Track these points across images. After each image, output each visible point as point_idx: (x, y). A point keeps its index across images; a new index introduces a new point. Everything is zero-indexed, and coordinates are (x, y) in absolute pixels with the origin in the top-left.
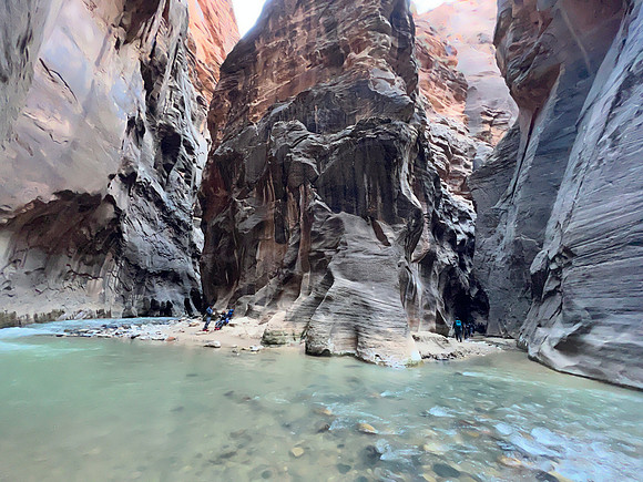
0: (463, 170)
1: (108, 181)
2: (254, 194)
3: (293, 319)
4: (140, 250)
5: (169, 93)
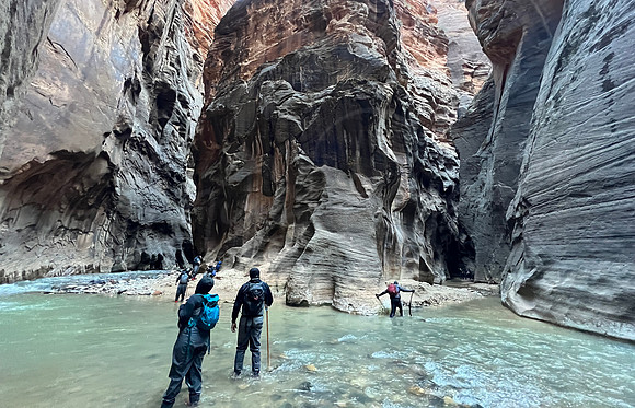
0: (448, 118)
1: (102, 138)
2: (243, 147)
3: (277, 271)
4: (132, 203)
5: (165, 52)
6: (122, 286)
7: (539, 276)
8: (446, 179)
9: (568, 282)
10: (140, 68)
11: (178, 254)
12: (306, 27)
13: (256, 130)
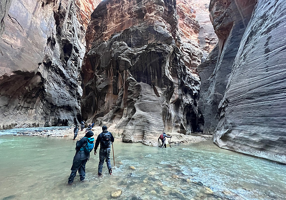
0: (197, 63)
1: (38, 66)
2: (104, 73)
3: (119, 127)
4: (53, 96)
5: (67, 25)
6: (49, 133)
7: (229, 132)
8: (194, 90)
9: (241, 135)
10: (55, 33)
11: (75, 119)
12: (135, 16)
13: (110, 64)
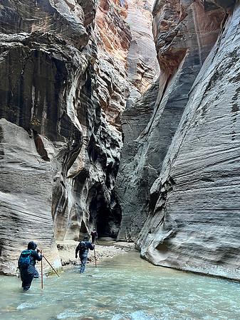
0: (119, 106)
8: (109, 156)
9: (191, 240)
